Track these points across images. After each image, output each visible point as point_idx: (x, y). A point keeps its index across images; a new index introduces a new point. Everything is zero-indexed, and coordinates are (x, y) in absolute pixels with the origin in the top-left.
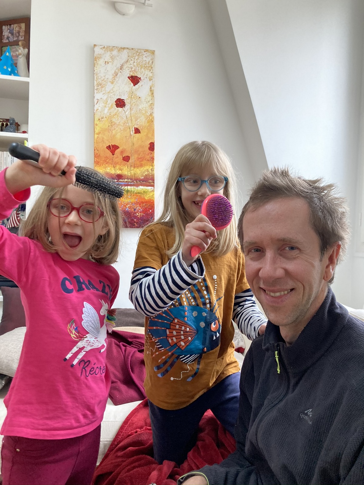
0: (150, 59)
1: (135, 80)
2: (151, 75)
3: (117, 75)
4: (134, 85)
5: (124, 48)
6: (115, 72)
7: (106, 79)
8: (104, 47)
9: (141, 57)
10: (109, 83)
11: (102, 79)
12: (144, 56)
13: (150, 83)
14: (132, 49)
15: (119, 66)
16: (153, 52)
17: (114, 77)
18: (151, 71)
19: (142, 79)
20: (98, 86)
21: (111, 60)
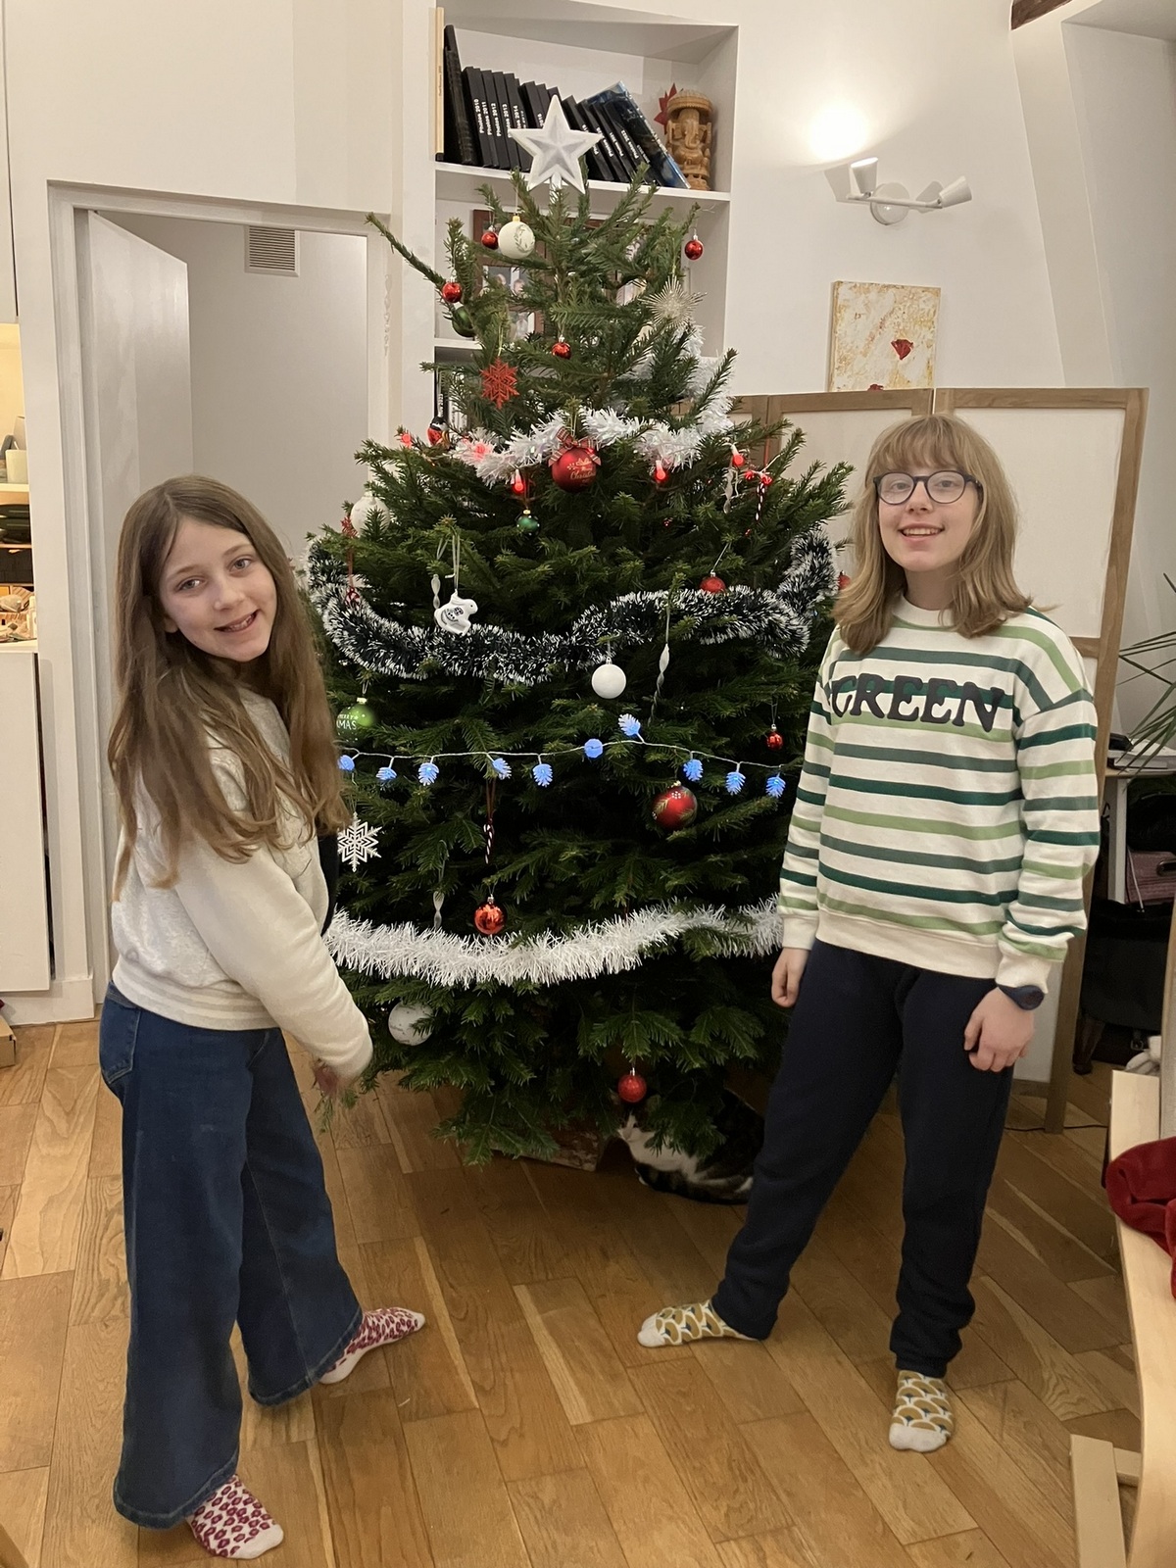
0: (930, 307)
1: (903, 348)
2: (929, 336)
3: (873, 339)
4: (901, 359)
5: (888, 287)
6: (871, 333)
7: (854, 348)
8: (855, 286)
9: (916, 302)
10: (860, 356)
11: (848, 348)
12: (921, 300)
13: (928, 353)
14: (903, 287)
15: (878, 321)
16: (937, 292)
17: (869, 343)
18: (932, 329)
19: (915, 345)
20: (841, 363)
21: (864, 311)
